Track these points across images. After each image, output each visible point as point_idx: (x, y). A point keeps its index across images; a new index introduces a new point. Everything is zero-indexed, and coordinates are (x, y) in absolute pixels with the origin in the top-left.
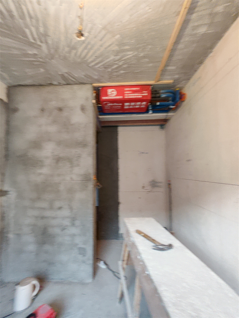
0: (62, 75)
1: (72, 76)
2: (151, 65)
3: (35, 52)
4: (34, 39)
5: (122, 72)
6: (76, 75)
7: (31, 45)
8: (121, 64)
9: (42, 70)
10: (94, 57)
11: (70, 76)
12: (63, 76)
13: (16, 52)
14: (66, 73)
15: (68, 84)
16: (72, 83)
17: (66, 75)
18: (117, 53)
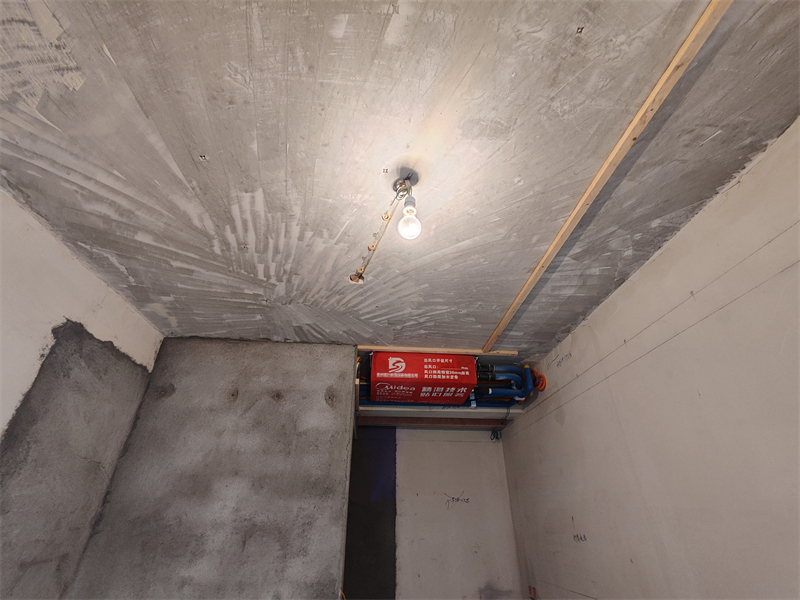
0: (300, 328)
1: (319, 330)
2: (480, 326)
3: (260, 291)
4: (267, 276)
5: (422, 332)
6: (328, 331)
7: (256, 282)
8: (422, 320)
9: (259, 317)
10: (374, 307)
11: (314, 329)
12: (299, 330)
13: (220, 290)
14: (308, 325)
15: (303, 342)
16: (313, 340)
17: (306, 328)
18: (420, 305)
